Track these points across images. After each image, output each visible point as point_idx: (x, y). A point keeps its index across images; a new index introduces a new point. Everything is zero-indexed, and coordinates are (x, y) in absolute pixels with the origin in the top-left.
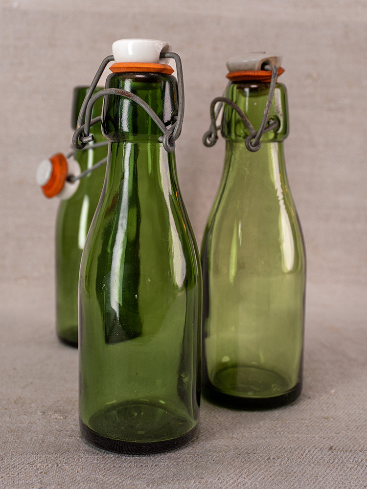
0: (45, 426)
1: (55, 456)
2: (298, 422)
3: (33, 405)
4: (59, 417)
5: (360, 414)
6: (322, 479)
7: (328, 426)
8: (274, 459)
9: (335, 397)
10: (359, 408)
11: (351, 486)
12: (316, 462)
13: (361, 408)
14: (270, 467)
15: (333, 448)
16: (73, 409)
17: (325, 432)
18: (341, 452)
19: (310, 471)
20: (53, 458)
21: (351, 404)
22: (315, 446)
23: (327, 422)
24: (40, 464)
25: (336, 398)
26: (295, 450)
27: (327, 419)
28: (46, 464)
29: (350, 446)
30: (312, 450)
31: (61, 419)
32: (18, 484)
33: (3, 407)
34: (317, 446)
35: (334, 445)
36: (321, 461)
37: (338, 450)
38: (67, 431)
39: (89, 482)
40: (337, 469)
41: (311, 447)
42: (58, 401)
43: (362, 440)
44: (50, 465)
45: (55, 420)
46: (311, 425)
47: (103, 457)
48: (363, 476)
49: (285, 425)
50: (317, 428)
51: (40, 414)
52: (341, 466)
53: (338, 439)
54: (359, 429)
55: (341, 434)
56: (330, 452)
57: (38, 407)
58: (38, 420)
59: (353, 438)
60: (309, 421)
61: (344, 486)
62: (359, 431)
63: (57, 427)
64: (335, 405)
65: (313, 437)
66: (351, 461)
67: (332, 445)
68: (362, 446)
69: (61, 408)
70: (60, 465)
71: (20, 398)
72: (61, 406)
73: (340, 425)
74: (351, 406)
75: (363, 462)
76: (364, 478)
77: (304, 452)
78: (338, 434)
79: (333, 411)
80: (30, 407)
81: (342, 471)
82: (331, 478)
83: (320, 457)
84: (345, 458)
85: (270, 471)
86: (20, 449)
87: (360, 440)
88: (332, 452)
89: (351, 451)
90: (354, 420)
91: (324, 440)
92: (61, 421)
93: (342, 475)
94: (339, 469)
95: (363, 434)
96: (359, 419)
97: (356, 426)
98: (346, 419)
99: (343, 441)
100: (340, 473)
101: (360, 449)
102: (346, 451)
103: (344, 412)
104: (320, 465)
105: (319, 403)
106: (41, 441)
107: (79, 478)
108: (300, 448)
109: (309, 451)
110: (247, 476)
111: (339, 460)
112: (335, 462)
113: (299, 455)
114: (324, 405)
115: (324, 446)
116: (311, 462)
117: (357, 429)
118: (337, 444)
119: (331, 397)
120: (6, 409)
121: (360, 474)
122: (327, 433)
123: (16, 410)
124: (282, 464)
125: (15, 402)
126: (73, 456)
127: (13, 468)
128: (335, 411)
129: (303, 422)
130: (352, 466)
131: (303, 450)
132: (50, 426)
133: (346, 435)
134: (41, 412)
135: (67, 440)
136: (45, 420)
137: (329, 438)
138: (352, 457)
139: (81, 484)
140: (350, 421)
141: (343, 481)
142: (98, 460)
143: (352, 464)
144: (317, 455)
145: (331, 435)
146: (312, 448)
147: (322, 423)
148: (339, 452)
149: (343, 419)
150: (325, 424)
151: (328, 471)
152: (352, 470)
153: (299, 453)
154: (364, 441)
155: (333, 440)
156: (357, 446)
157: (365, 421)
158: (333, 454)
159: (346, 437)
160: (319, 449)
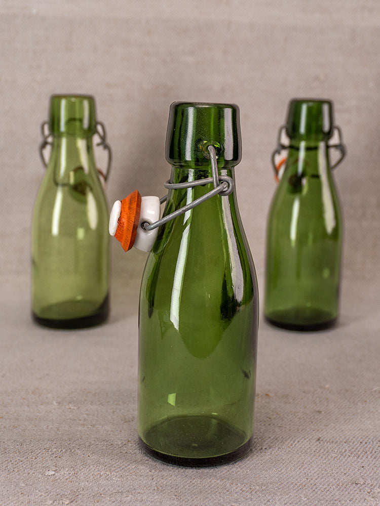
0: (60, 415)
1: (69, 443)
2: (291, 414)
3: (49, 395)
4: (72, 408)
5: (350, 408)
6: (307, 466)
7: (318, 419)
8: (265, 449)
9: (328, 392)
10: (350, 402)
11: (333, 473)
12: (304, 451)
13: (352, 402)
14: (262, 456)
15: (321, 439)
16: (86, 400)
17: (315, 425)
18: (327, 443)
19: (297, 458)
20: (66, 444)
21: (342, 399)
22: (305, 437)
23: (318, 415)
24: (55, 450)
25: (330, 392)
26: (286, 440)
27: (318, 412)
28: (60, 450)
29: (336, 437)
30: (301, 441)
31: (74, 409)
32: (36, 468)
33: (22, 397)
34: (306, 437)
35: (322, 436)
36: (309, 450)
37: (325, 441)
38: (80, 420)
39: (98, 465)
40: (322, 457)
41: (300, 438)
42: (72, 392)
43: (348, 432)
44: (64, 451)
45: (69, 410)
46: (303, 417)
47: (111, 444)
48: (344, 464)
49: (280, 417)
50: (308, 421)
51: (55, 404)
52: (326, 456)
53: (326, 430)
54: (347, 422)
55: (330, 426)
56: (318, 443)
57: (53, 398)
58: (53, 410)
59: (340, 431)
60: (302, 414)
61: (326, 472)
62: (347, 424)
63: (71, 416)
64: (327, 399)
65: (304, 429)
66: (336, 451)
67: (320, 436)
68: (347, 438)
69: (75, 399)
70: (73, 451)
71: (37, 389)
72: (75, 397)
73: (329, 418)
74: (342, 401)
75: (346, 452)
76: (345, 467)
77: (294, 442)
78: (327, 426)
79: (326, 404)
80: (47, 398)
81: (327, 460)
82: (316, 465)
83: (308, 447)
84: (331, 448)
85: (261, 460)
86: (38, 436)
87: (346, 433)
88: (320, 443)
89: (337, 442)
90: (344, 413)
91: (314, 432)
92: (74, 411)
93: (325, 463)
94: (324, 457)
95: (349, 427)
96: (349, 413)
97: (344, 419)
98: (336, 412)
99: (331, 433)
100: (325, 461)
101: (345, 440)
102: (333, 442)
103: (335, 406)
104: (307, 453)
105: (313, 397)
106: (56, 430)
107: (89, 461)
108: (291, 438)
109: (298, 442)
111: (325, 450)
112: (321, 452)
113: (289, 445)
114: (318, 399)
115: (313, 437)
116: (300, 451)
117: (345, 421)
118: (326, 436)
119: (325, 392)
120: (24, 399)
121: (342, 462)
122: (317, 425)
123: (34, 400)
124: (273, 453)
125: (33, 393)
126: (85, 443)
127: (31, 452)
128: (327, 406)
129: (297, 414)
130: (336, 455)
131: (293, 440)
132: (65, 415)
133: (334, 427)
134: (57, 403)
135: (80, 428)
136: (59, 410)
137: (318, 430)
138: (337, 448)
139: (91, 467)
140: (339, 414)
141: (326, 468)
142: (107, 447)
143: (336, 454)
144: (305, 445)
145: (320, 427)
146: (302, 438)
147: (314, 416)
148: (326, 443)
149: (334, 412)
150: (317, 417)
151: (313, 459)
152: (336, 459)
153: (289, 443)
154: (350, 433)
155: (323, 431)
156: (343, 437)
157: (354, 415)
158: (320, 445)
159: (334, 429)
160: (308, 440)
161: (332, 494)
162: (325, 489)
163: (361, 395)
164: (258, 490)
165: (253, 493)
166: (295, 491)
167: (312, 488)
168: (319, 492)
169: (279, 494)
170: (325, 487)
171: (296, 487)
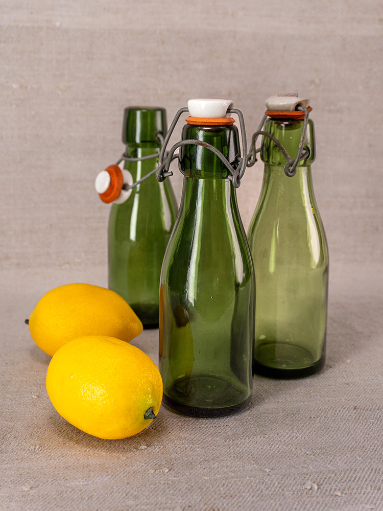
5: (373, 379)
6: (353, 432)
8: (314, 417)
9: (351, 366)
11: (375, 436)
12: (346, 419)
13: (373, 374)
14: (313, 424)
15: (357, 408)
17: (349, 395)
19: (343, 426)
23: (348, 387)
26: (329, 410)
27: (347, 384)
29: (369, 405)
30: (342, 410)
34: (345, 407)
36: (350, 418)
37: (361, 409)
46: (337, 390)
49: (317, 391)
50: (342, 392)
52: (366, 422)
53: (359, 400)
55: (361, 396)
56: (355, 411)
59: (371, 400)
60: (335, 387)
61: (370, 436)
62: (374, 393)
64: (352, 373)
65: (340, 400)
66: (372, 417)
67: (356, 405)
68: (378, 406)
73: (358, 390)
74: (364, 374)
75: (381, 418)
77: (336, 412)
78: (359, 396)
79: (352, 377)
81: (367, 425)
82: (360, 431)
83: (349, 415)
84: (367, 415)
85: (313, 428)
87: (376, 401)
88: (357, 411)
89: (371, 410)
91: (349, 402)
94: (364, 423)
95: (377, 396)
97: (371, 389)
98: (362, 384)
99: (364, 402)
101: (377, 408)
102: (367, 410)
103: (360, 378)
104: (349, 421)
105: (340, 371)
108: (333, 408)
109: (339, 411)
110: (298, 431)
111: (363, 417)
112: (360, 419)
114: (344, 373)
115: (350, 406)
116: (343, 419)
117: (372, 391)
118: (360, 405)
119: (348, 366)
121: (380, 427)
124: (321, 421)
131: (335, 410)
133: (365, 397)
137: (353, 400)
138: (373, 415)
140: (365, 385)
141: (368, 432)
143: (373, 420)
144: (346, 413)
145: (354, 397)
146: (341, 408)
147: (345, 388)
148: (362, 411)
150: (348, 389)
151: (356, 426)
152: (374, 424)
153: (332, 413)
154: (379, 401)
155: (356, 401)
156: (375, 405)
157: (378, 385)
158: (357, 413)
159: (365, 399)
160: (346, 409)
161: (380, 453)
162: (373, 449)
163: (379, 368)
164: (320, 453)
165: (316, 455)
166: (350, 452)
167: (362, 450)
168: (369, 452)
169: (338, 455)
170: (372, 448)
171: (349, 449)
